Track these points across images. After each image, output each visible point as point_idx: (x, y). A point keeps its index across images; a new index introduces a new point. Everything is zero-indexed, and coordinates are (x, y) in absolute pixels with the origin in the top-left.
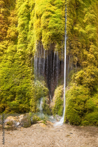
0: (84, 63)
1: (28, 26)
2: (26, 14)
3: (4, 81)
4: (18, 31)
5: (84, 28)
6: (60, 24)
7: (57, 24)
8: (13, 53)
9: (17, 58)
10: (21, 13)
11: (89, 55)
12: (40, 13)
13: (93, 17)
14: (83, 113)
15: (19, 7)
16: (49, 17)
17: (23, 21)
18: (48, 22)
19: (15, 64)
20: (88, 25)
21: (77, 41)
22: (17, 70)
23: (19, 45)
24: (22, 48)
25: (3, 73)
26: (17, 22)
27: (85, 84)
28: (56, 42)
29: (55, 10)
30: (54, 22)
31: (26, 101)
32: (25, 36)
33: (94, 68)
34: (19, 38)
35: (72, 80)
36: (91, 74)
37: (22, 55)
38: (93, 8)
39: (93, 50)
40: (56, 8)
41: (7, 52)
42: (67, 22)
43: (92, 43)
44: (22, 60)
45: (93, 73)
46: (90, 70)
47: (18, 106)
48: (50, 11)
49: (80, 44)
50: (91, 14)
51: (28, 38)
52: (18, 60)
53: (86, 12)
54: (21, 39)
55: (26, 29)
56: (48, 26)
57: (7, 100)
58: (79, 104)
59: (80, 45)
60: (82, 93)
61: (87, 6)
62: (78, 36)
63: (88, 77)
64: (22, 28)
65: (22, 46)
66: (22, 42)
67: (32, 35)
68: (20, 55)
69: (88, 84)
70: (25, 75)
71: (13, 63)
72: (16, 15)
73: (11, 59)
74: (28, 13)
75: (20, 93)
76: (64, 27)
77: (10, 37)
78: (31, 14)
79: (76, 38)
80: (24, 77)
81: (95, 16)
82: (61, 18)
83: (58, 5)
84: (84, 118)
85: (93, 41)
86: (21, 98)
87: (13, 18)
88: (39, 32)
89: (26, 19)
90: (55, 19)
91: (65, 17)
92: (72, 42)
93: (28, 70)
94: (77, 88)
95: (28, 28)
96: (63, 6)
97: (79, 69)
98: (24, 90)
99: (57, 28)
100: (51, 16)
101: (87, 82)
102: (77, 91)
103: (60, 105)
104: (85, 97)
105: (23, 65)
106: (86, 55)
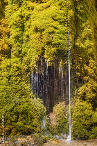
0: (86, 79)
1: (22, 38)
2: (21, 25)
3: (5, 101)
4: (11, 43)
5: (83, 43)
6: (63, 40)
7: (61, 41)
8: (8, 68)
9: (13, 74)
10: (13, 23)
11: (89, 70)
12: (42, 28)
13: (90, 32)
14: (90, 128)
15: (11, 15)
16: (52, 33)
17: (17, 32)
18: (52, 38)
19: (11, 81)
20: (86, 40)
21: (79, 56)
22: (15, 88)
23: (13, 60)
24: (17, 63)
25: (2, 92)
26: (9, 33)
27: (88, 99)
28: (60, 58)
29: (57, 25)
30: (58, 38)
31: (30, 122)
32: (20, 49)
33: (94, 83)
34: (13, 52)
35: (75, 96)
36: (92, 89)
37: (18, 70)
38: (89, 22)
39: (92, 65)
40: (59, 23)
41: (2, 68)
42: (70, 38)
43: (91, 58)
44: (18, 77)
45: (94, 88)
46: (91, 85)
47: (23, 127)
48: (54, 27)
49: (81, 59)
50: (89, 28)
51: (23, 51)
52: (14, 77)
53: (84, 27)
54: (15, 52)
55: (21, 41)
56: (53, 42)
57: (12, 122)
58: (85, 120)
59: (81, 61)
60: (86, 109)
61: (84, 21)
62: (79, 51)
63: (90, 92)
64: (16, 40)
65: (17, 60)
66: (17, 56)
67: (28, 48)
68: (16, 71)
69: (91, 99)
70: (24, 93)
71: (10, 80)
72: (7, 25)
73: (7, 76)
74: (22, 23)
75: (23, 114)
76: (67, 43)
77: (3, 51)
78: (25, 24)
79: (77, 54)
80: (22, 95)
81: (92, 31)
82: (64, 35)
83: (60, 20)
84: (91, 132)
85: (92, 55)
86: (25, 119)
87: (4, 28)
88: (42, 47)
89: (20, 31)
90: (59, 35)
91: (67, 33)
92: (74, 57)
93: (26, 88)
94: (81, 104)
95: (22, 40)
96: (65, 22)
97: (81, 84)
98: (26, 110)
99: (62, 44)
100: (55, 32)
101: (89, 97)
102: (82, 107)
103: (65, 123)
104: (90, 112)
105: (20, 82)
106: (87, 71)
